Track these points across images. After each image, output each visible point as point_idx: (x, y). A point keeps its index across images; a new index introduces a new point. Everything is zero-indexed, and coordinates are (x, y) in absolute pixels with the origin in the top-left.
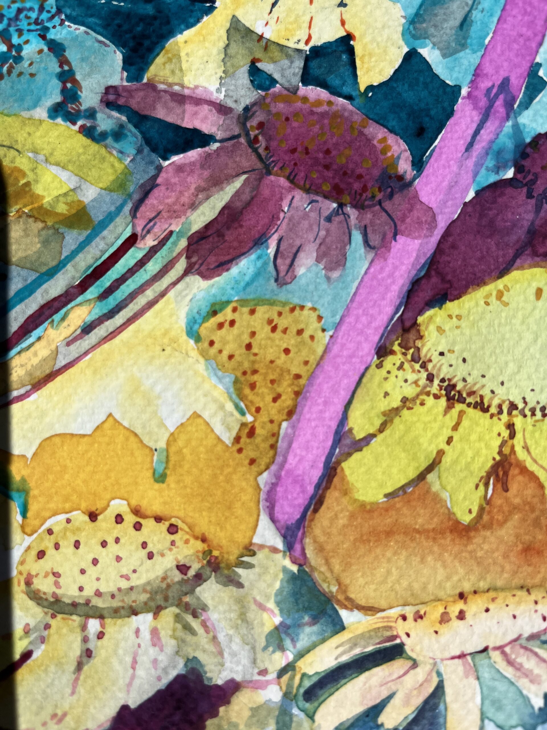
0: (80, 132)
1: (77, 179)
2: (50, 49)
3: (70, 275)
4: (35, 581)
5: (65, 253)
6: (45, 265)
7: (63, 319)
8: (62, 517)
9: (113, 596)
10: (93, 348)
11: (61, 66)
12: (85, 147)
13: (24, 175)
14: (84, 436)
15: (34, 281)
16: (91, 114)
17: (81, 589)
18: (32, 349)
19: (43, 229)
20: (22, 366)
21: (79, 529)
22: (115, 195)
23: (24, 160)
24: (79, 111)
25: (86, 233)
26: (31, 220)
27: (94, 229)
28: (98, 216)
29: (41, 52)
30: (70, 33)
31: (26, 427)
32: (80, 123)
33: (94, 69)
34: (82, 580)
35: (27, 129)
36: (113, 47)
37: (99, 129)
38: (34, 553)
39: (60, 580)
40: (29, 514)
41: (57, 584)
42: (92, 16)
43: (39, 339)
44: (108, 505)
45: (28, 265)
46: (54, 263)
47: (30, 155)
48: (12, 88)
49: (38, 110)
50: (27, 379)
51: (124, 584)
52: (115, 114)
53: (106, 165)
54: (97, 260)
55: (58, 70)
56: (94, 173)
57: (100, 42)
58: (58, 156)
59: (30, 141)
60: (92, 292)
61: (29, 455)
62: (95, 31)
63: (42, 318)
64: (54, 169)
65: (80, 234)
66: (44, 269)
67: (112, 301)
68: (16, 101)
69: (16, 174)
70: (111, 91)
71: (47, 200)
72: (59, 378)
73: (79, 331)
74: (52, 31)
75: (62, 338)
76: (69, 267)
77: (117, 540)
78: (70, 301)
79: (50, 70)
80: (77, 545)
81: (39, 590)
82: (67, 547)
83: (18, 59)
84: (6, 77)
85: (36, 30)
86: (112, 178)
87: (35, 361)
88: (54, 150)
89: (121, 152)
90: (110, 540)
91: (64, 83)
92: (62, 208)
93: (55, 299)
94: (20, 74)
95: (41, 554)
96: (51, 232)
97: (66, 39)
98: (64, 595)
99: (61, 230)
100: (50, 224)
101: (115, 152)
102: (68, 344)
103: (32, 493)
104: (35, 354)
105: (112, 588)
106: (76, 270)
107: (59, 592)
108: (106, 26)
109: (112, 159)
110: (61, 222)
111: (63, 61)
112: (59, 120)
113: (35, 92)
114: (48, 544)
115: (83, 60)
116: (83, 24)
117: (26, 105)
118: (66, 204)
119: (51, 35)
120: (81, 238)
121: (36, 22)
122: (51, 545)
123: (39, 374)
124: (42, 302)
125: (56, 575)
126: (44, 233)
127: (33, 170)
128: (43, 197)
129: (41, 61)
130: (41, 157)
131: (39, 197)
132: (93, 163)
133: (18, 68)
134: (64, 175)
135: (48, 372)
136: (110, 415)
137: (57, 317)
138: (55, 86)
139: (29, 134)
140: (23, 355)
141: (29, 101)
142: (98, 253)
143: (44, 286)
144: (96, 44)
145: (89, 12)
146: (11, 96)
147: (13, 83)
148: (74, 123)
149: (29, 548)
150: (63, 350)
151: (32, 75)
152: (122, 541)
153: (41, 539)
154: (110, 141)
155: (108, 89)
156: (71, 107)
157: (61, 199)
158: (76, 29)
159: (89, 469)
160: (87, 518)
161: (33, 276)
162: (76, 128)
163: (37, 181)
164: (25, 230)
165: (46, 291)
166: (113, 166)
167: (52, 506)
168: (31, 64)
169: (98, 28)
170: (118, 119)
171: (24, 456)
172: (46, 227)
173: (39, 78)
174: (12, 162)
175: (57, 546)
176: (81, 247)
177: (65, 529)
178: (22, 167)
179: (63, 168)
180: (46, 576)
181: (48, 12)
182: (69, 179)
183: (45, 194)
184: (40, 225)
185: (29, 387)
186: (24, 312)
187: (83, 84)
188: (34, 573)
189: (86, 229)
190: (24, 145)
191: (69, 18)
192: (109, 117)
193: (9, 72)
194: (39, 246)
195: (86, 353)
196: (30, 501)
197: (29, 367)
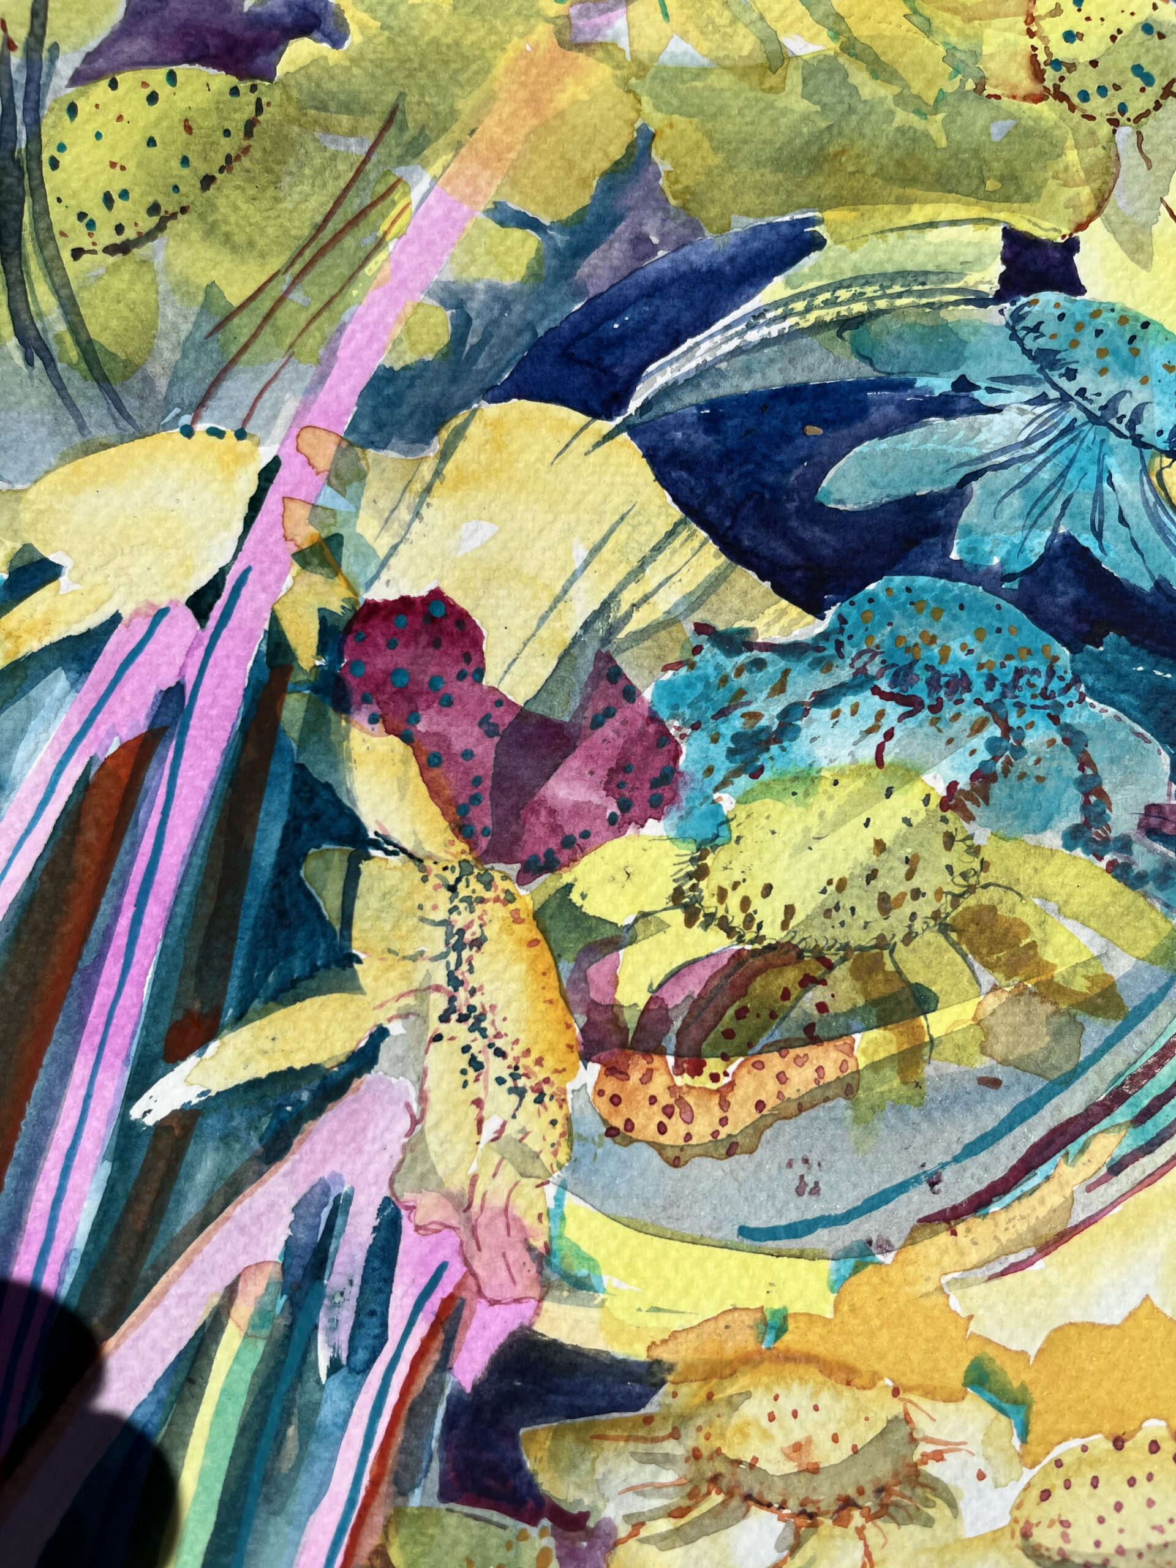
0: (1108, 871)
1: (1103, 941)
2: (1065, 740)
3: (1091, 1086)
4: (1036, 1532)
5: (1086, 1052)
6: (1056, 1068)
7: (1082, 1151)
8: (1076, 1443)
9: (1140, 1555)
10: (1124, 1196)
11: (1081, 768)
12: (1114, 894)
13: (1028, 931)
14: (1110, 1327)
15: (1040, 1092)
16: (1125, 844)
17: (1097, 1544)
18: (1037, 1194)
19: (1054, 1014)
20: (1023, 1218)
21: (1098, 1461)
22: (1157, 969)
23: (1029, 909)
24: (1106, 840)
25: (1114, 1024)
26: (1036, 1000)
27: (1126, 1018)
28: (1132, 1000)
29: (1052, 742)
30: (1092, 716)
31: (1028, 1309)
32: (1108, 857)
33: (1129, 777)
34: (1099, 1531)
35: (1033, 862)
36: (1156, 743)
37: (1136, 869)
38: (1035, 1493)
39: (1070, 1531)
40: (1031, 1437)
41: (1065, 1537)
42: (1124, 691)
43: (1048, 1178)
44: (1140, 1428)
45: (1032, 1067)
46: (1068, 1067)
47: (1037, 901)
48: (1011, 797)
49: (1049, 834)
50: (1030, 1237)
51: (1156, 1539)
52: (1159, 847)
53: (1144, 922)
54: (1130, 1065)
55: (1078, 774)
56: (1128, 933)
57: (1138, 734)
58: (1076, 904)
59: (1036, 881)
60: (1123, 1114)
61: (1033, 1353)
62: (1129, 716)
63: (1053, 1148)
64: (1070, 925)
65: (1106, 1026)
66: (1055, 1075)
67: (1152, 1128)
68: (1016, 817)
69: (1016, 929)
70: (1154, 811)
71: (1060, 970)
72: (1076, 1239)
73: (1104, 1170)
74: (1067, 709)
75: (1080, 1179)
76: (1091, 1073)
77: (1150, 1477)
78: (1093, 1125)
79: (1065, 773)
80: (1095, 1483)
81: (1040, 1545)
82: (1082, 1487)
83: (1019, 750)
84: (1001, 779)
85: (1045, 707)
86: (1153, 943)
87: (1042, 1212)
88: (1070, 895)
89: (1167, 906)
90: (1141, 1478)
91: (1086, 795)
92: (1080, 985)
93: (1070, 1121)
94: (1022, 776)
95: (1046, 1495)
96: (1064, 1019)
97: (1087, 726)
98: (1074, 1552)
99: (1079, 1018)
100: (1063, 1007)
101: (1158, 905)
102: (1089, 1189)
103: (1034, 1408)
104: (1042, 1202)
105: (1141, 1545)
106: (1102, 1079)
107: (1067, 1547)
108: (1146, 711)
109: (1153, 915)
110: (1079, 1005)
111: (1085, 762)
112: (1079, 852)
113: (1045, 804)
114: (1056, 1481)
115: (1112, 761)
116: (1112, 704)
117: (1031, 825)
118: (1087, 978)
119: (1066, 718)
120: (1108, 1032)
121: (1044, 695)
122: (1060, 1483)
123: (1049, 1232)
124: (1053, 1124)
125: (1065, 1524)
126: (1054, 1020)
127: (1041, 924)
128: (1054, 966)
129: (1052, 759)
130: (1052, 906)
131: (1049, 967)
132: (1126, 919)
133: (1018, 767)
134: (1084, 935)
135: (1059, 1229)
136: (1147, 1298)
137: (1073, 1148)
138: (1073, 797)
139: (1036, 870)
140: (1024, 1201)
141: (1035, 820)
142: (1133, 1056)
143: (1054, 1101)
144: (1132, 738)
145: (1121, 686)
146: (1009, 809)
147: (1011, 788)
148: (1100, 858)
149: (1028, 1486)
150: (1082, 1197)
151: (1040, 779)
152: (1156, 1478)
153: (1045, 1472)
154: (1150, 887)
155: (1152, 809)
156: (1095, 832)
157: (1080, 970)
158: (1103, 711)
159: (1117, 1374)
160: (1110, 1446)
161: (1040, 1085)
162: (1103, 864)
163: (1045, 942)
164: (1028, 1014)
165: (1058, 1108)
166: (1155, 926)
167: (1062, 1426)
168: (1038, 761)
169: (1134, 713)
170: (1164, 855)
171: (1023, 1353)
172: (1057, 1012)
173: (1050, 784)
174: (1012, 910)
175: (1067, 1485)
176: (1109, 1044)
177: (1080, 1461)
178: (1025, 919)
179: (1084, 924)
180: (1051, 1524)
181: (1062, 678)
182: (1090, 942)
183: (1056, 961)
184: (1049, 1008)
185: (1032, 1251)
186: (1027, 1139)
187: (1113, 798)
188: (1034, 1521)
189: (1115, 1018)
190: (1029, 887)
191: (1092, 691)
192: (1152, 851)
193: (1006, 771)
194: (1047, 1039)
195: (1114, 1204)
196: (1033, 1419)
197: (1033, 1221)
